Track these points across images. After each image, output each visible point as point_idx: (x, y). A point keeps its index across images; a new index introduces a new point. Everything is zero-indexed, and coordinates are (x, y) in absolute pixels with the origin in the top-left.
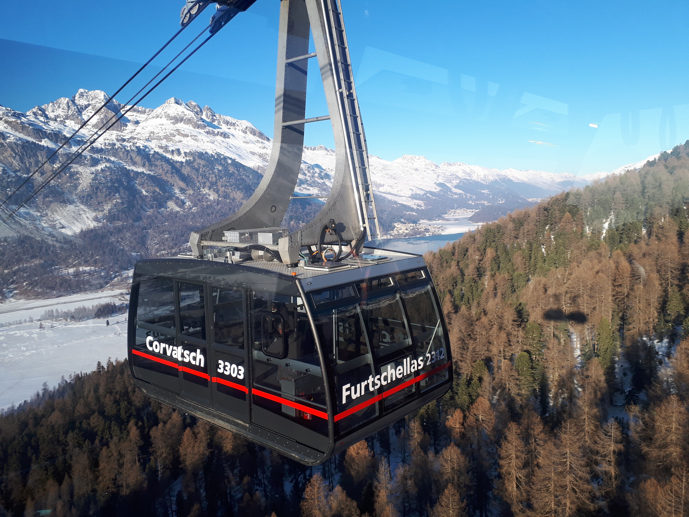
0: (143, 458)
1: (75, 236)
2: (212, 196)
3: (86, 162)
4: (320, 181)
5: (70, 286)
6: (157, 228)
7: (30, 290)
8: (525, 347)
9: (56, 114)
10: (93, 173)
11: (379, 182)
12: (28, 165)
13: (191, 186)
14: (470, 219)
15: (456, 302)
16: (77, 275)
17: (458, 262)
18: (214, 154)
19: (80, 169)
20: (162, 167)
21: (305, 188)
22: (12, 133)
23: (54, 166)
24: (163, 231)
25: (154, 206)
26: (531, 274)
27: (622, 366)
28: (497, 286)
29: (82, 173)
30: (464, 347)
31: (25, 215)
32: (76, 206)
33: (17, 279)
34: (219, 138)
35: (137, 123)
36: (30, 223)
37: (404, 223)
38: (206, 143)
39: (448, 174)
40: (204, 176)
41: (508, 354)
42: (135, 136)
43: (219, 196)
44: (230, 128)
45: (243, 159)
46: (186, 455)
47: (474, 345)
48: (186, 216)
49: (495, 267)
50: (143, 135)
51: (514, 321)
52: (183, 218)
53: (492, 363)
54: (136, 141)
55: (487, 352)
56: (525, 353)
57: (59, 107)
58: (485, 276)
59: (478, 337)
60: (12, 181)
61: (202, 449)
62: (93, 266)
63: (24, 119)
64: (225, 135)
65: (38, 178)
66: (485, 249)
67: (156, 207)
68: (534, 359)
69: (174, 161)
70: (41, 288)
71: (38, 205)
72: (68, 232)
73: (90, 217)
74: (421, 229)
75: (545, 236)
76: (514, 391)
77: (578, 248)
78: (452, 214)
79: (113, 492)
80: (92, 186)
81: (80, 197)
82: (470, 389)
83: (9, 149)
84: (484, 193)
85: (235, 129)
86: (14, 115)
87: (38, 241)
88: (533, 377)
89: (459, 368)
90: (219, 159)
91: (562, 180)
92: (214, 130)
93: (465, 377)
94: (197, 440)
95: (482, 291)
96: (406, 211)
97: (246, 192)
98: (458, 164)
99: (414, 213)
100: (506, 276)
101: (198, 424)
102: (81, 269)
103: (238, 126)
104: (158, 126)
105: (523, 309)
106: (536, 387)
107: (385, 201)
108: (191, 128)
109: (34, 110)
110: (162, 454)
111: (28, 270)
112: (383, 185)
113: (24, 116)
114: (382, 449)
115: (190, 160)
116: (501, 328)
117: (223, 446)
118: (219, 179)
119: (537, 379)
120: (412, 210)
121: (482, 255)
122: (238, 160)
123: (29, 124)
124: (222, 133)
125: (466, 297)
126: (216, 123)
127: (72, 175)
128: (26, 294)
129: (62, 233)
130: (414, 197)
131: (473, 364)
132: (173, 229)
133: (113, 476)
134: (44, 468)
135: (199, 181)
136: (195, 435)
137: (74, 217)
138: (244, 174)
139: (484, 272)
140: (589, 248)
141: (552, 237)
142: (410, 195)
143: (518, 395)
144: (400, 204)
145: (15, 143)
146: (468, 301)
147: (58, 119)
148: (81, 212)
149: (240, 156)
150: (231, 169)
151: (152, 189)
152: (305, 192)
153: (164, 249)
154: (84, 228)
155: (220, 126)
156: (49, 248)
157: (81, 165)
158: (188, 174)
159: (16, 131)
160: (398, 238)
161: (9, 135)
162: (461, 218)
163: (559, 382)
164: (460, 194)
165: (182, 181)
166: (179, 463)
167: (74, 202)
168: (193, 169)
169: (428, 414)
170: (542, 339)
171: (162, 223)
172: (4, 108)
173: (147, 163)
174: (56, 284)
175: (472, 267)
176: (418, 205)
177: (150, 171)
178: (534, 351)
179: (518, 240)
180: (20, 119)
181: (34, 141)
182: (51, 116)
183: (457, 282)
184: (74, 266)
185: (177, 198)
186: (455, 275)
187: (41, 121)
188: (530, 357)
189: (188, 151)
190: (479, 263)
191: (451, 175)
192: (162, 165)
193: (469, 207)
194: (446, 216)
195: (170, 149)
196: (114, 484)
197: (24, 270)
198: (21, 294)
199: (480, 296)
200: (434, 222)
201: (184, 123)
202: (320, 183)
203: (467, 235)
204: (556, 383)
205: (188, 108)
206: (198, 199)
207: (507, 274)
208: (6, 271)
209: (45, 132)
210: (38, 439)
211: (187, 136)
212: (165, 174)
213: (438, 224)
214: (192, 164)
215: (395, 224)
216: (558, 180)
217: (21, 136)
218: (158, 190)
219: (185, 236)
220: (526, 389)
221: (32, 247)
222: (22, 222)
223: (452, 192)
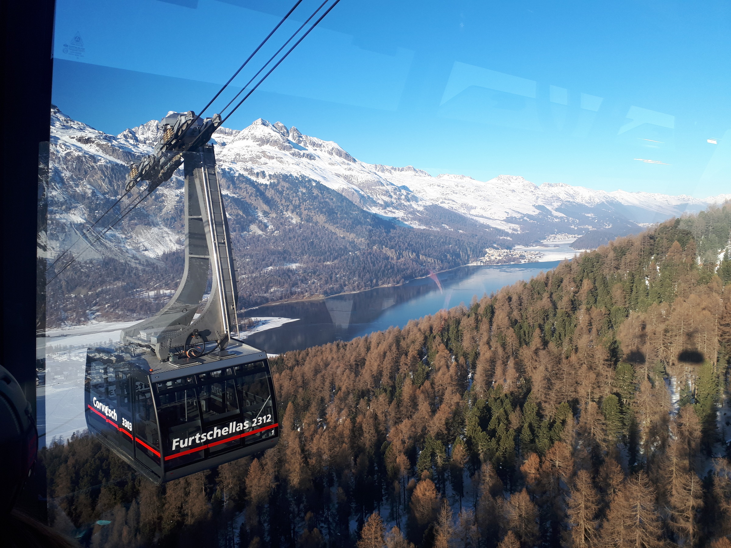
0: (210, 488)
1: (158, 259)
2: (294, 219)
3: (172, 185)
4: (407, 204)
5: (150, 309)
6: (238, 251)
7: (112, 312)
8: (615, 390)
9: (145, 136)
10: (178, 196)
11: (470, 204)
12: (116, 188)
13: (274, 209)
14: (572, 245)
15: (546, 338)
16: (158, 298)
17: (552, 294)
18: (298, 176)
19: (166, 191)
20: (247, 190)
21: (390, 211)
22: (103, 156)
23: (141, 188)
24: (245, 255)
25: (237, 229)
26: (632, 309)
27: (725, 414)
28: (592, 321)
29: (167, 195)
30: (549, 386)
31: (111, 238)
32: (159, 229)
33: (100, 301)
34: (305, 160)
35: (224, 144)
36: (115, 245)
37: (497, 249)
38: (291, 165)
39: (549, 195)
40: (287, 199)
41: (597, 396)
42: (221, 159)
43: (302, 219)
44: (316, 150)
45: (328, 181)
46: (251, 487)
47: (561, 385)
48: (268, 240)
49: (592, 301)
50: (229, 157)
51: (607, 360)
52: (265, 241)
53: (578, 406)
54: (221, 163)
55: (574, 393)
56: (614, 396)
57: (149, 129)
58: (580, 310)
59: (565, 377)
60: (100, 203)
61: (268, 481)
62: (173, 289)
63: (115, 142)
64: (311, 157)
65: (126, 201)
66: (581, 281)
67: (239, 231)
68: (624, 402)
69: (258, 184)
70: (122, 310)
71: (123, 227)
72: (151, 255)
73: (173, 240)
74: (515, 255)
75: (650, 266)
76: (599, 436)
77: (686, 281)
78: (552, 240)
79: (178, 520)
80: (176, 208)
81: (164, 220)
82: (552, 433)
83: (99, 172)
84: (589, 217)
85: (321, 150)
86: (105, 138)
87: (122, 264)
88: (622, 422)
89: (543, 410)
90: (304, 181)
91: (679, 203)
92: (300, 151)
93: (548, 419)
94: (264, 472)
95: (575, 326)
96: (500, 236)
97: (329, 215)
98: (561, 185)
99: (509, 238)
100: (603, 309)
101: (265, 456)
102: (161, 292)
103: (324, 147)
104: (244, 148)
105: (618, 347)
106: (625, 433)
107: (476, 225)
108: (277, 149)
109: (125, 133)
110: (229, 484)
111: (111, 292)
112: (475, 208)
113: (115, 139)
114: (454, 493)
115: (274, 183)
116: (590, 368)
117: (290, 480)
118: (303, 202)
119: (627, 424)
120: (507, 234)
121: (577, 286)
122: (323, 182)
123: (119, 147)
124: (308, 155)
125: (557, 332)
126: (302, 145)
127: (157, 197)
128: (108, 316)
129: (145, 256)
130: (509, 220)
131: (557, 406)
132: (254, 253)
133: (179, 504)
134: (113, 493)
135: (282, 204)
136: (262, 466)
137: (157, 240)
138: (327, 197)
139: (580, 305)
140: (700, 282)
141: (658, 268)
142: (505, 218)
143: (604, 440)
144: (493, 228)
145: (105, 166)
146: (560, 337)
147: (148, 142)
148: (165, 235)
149: (324, 178)
150: (315, 192)
151: (235, 212)
152: (390, 215)
153: (245, 273)
154: (167, 250)
155: (306, 148)
156: (132, 271)
157: (167, 188)
158: (272, 197)
159: (107, 154)
160: (489, 265)
161: (100, 158)
162: (562, 244)
163: (651, 429)
164: (561, 218)
165: (265, 204)
166: (245, 495)
167: (158, 224)
168: (277, 191)
169: (505, 457)
170: (634, 381)
171: (244, 247)
172: (97, 132)
173: (231, 185)
174: (137, 307)
175: (565, 299)
176: (514, 230)
177: (234, 193)
178: (624, 393)
179: (619, 271)
180: (111, 142)
181: (124, 163)
182: (141, 138)
183: (548, 315)
184: (155, 289)
185: (261, 222)
186: (546, 308)
187: (131, 144)
188: (620, 400)
189: (273, 174)
190: (574, 296)
191: (552, 197)
192: (246, 187)
193: (571, 232)
194: (545, 242)
195: (255, 171)
196: (180, 512)
197: (107, 292)
198: (102, 316)
199: (573, 331)
200: (532, 248)
201: (270, 145)
202: (406, 206)
203: (563, 265)
204: (647, 430)
205: (274, 129)
206: (281, 223)
207: (604, 308)
208: (90, 293)
209: (134, 155)
210: (110, 463)
211: (272, 158)
212: (250, 197)
213: (535, 251)
214: (276, 186)
215: (487, 250)
216: (674, 203)
217: (112, 158)
218: (241, 213)
219: (266, 260)
220: (613, 435)
221: (116, 270)
222: (107, 245)
223: (552, 215)
